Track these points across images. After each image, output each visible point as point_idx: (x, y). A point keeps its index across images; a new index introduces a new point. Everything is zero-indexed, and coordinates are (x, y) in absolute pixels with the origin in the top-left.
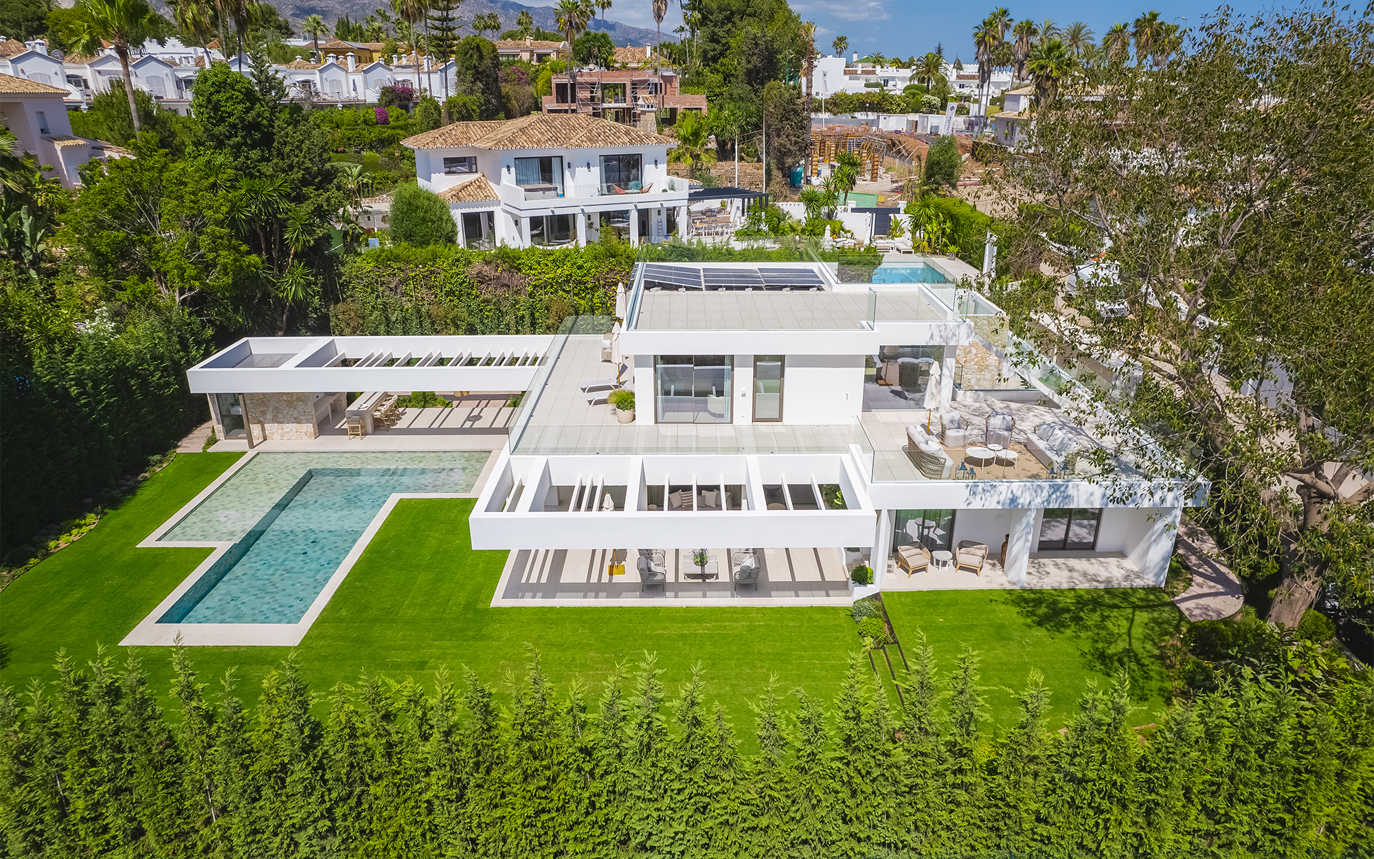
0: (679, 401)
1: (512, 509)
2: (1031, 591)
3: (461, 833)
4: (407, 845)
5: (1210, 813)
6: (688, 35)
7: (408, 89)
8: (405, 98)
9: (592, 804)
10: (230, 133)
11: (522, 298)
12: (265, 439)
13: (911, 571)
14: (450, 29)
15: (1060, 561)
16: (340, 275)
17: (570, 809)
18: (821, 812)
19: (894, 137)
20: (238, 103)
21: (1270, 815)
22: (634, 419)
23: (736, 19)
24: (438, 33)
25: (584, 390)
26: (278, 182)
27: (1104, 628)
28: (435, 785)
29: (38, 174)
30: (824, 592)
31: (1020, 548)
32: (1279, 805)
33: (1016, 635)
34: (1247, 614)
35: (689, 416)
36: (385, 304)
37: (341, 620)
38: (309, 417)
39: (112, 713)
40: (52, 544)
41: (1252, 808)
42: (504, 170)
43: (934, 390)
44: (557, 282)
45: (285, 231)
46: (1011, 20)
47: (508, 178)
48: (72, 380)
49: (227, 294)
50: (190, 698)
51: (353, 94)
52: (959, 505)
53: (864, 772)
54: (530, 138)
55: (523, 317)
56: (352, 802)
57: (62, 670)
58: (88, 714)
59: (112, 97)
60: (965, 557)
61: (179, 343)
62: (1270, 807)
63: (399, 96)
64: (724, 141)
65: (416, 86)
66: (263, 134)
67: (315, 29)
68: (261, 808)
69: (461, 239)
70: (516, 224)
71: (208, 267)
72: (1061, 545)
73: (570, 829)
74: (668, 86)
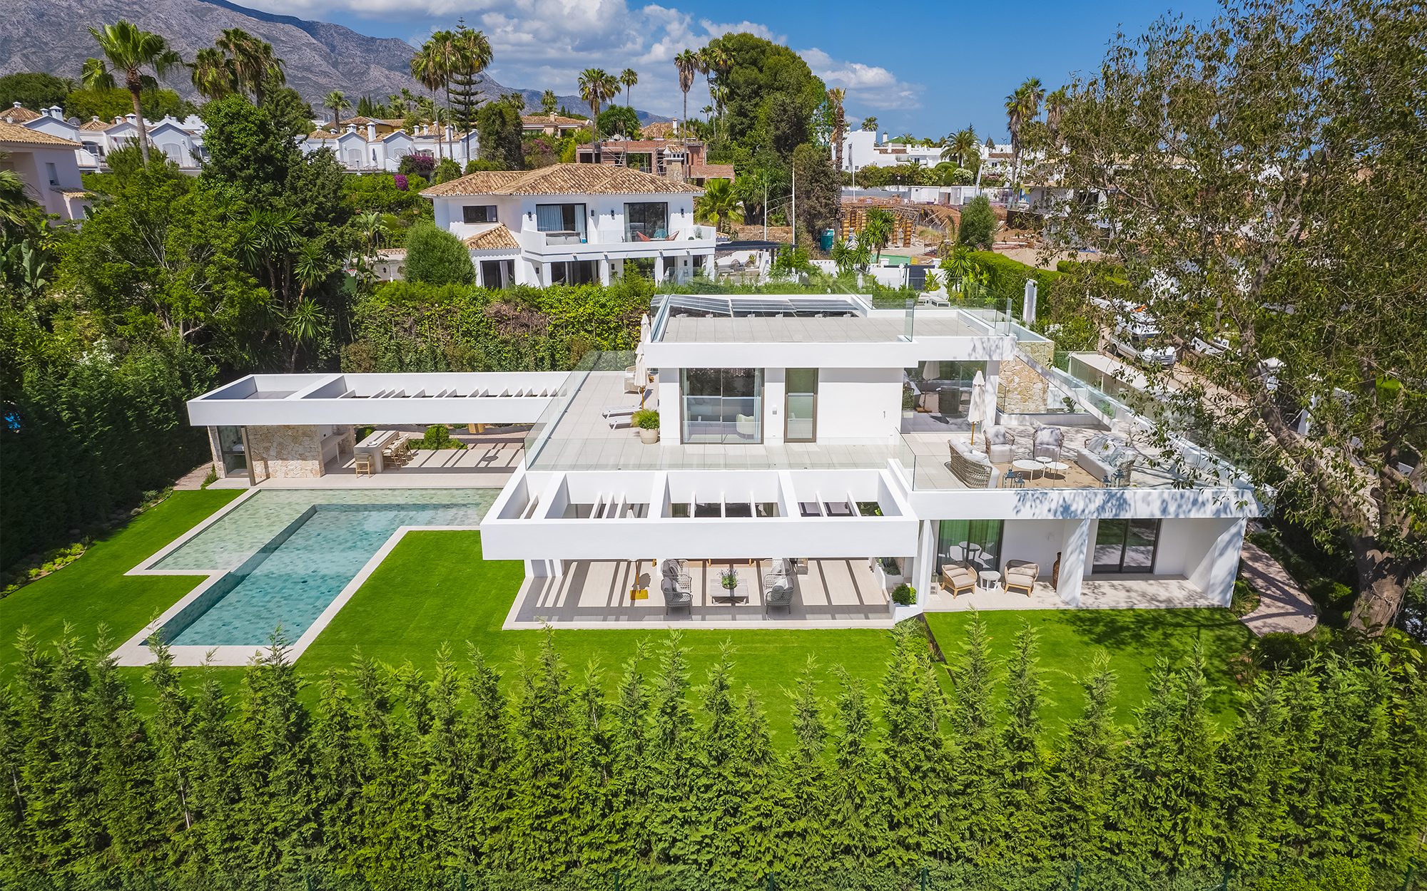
0: (706, 425)
1: (529, 516)
2: (1088, 611)
3: (462, 840)
4: (402, 856)
5: (1298, 815)
6: (716, 114)
7: (429, 159)
8: (426, 167)
9: (609, 804)
10: (242, 165)
11: (543, 338)
12: (268, 477)
13: (956, 593)
14: (472, 104)
15: (1115, 583)
16: (352, 315)
17: (585, 810)
18: (864, 813)
19: (927, 207)
20: (252, 135)
21: (1366, 818)
22: (658, 440)
23: (763, 92)
24: (462, 108)
25: (605, 416)
26: (290, 216)
27: (1168, 645)
28: (436, 780)
29: (45, 222)
30: (863, 616)
31: (1075, 563)
32: (1376, 805)
33: (1073, 652)
34: (1322, 633)
35: (718, 437)
36: (398, 345)
37: (341, 642)
38: (316, 454)
39: (78, 701)
40: (33, 572)
41: (1346, 808)
42: (526, 217)
43: (977, 399)
44: (579, 321)
45: (296, 267)
46: (1043, 90)
47: (530, 224)
48: (63, 403)
49: (234, 329)
50: (166, 682)
51: (373, 164)
52: (1008, 515)
53: (912, 765)
54: (552, 185)
55: (543, 359)
56: (342, 803)
57: (24, 649)
58: (52, 700)
59: (125, 153)
60: (1014, 577)
61: (181, 378)
62: (1366, 806)
63: (420, 167)
64: (752, 205)
65: (437, 156)
66: (277, 167)
67: (337, 104)
68: (240, 810)
69: (479, 282)
70: (537, 272)
71: (214, 300)
72: (1117, 569)
73: (584, 833)
74: (695, 156)
